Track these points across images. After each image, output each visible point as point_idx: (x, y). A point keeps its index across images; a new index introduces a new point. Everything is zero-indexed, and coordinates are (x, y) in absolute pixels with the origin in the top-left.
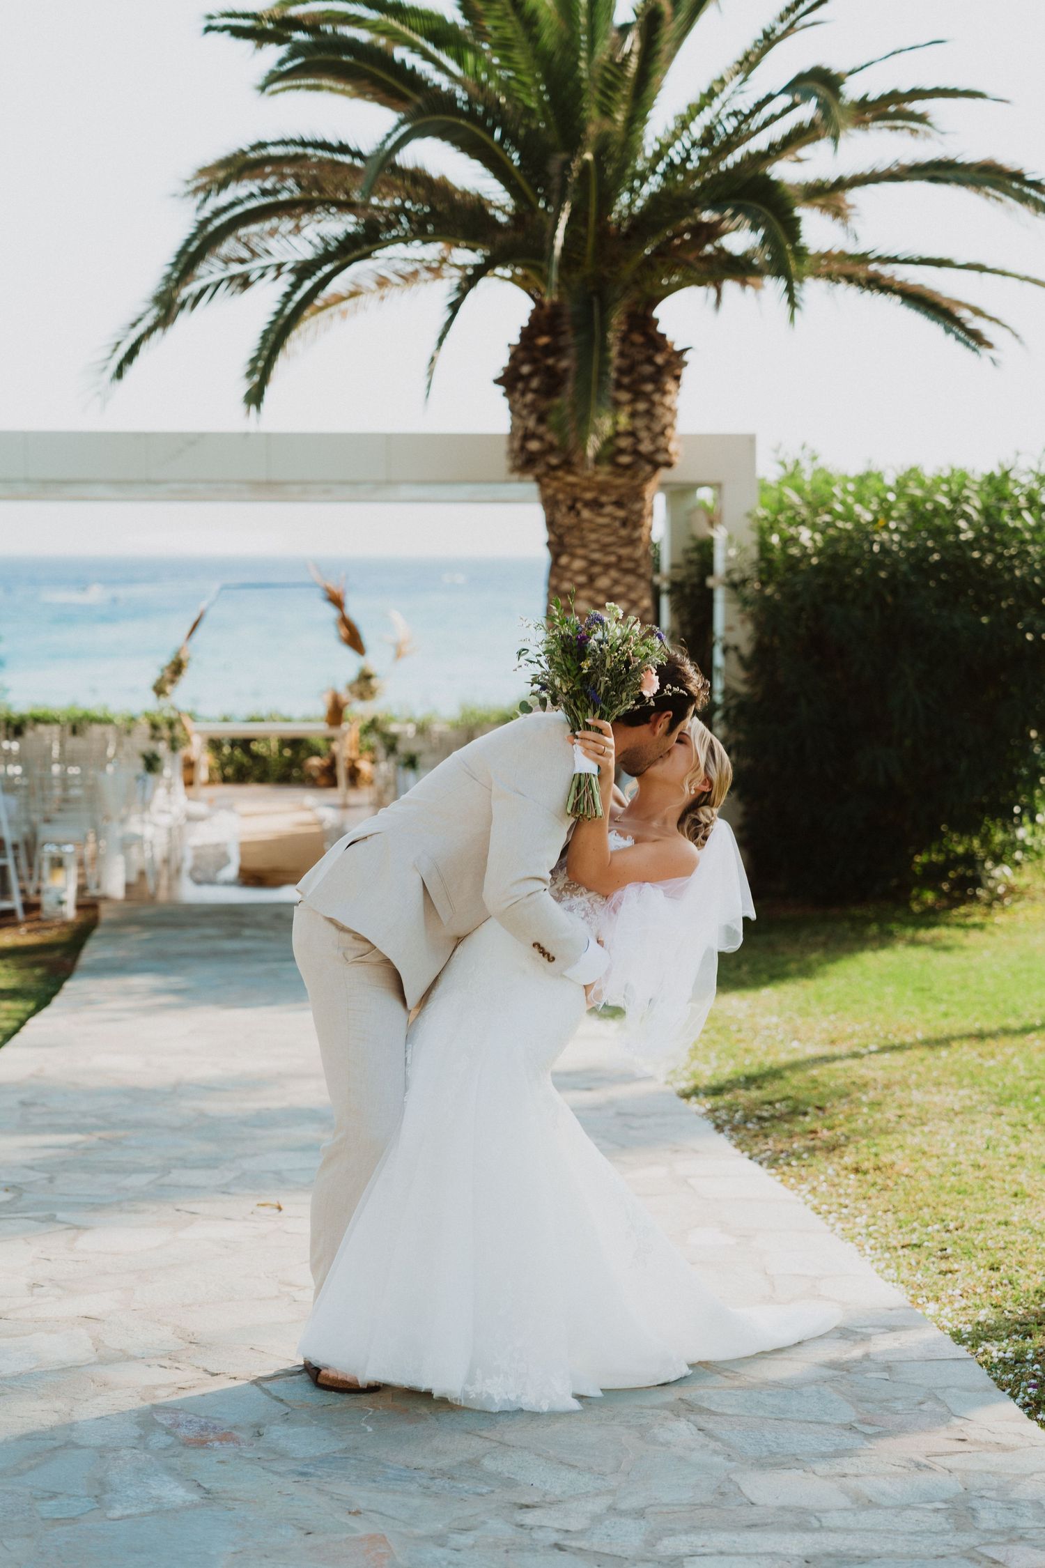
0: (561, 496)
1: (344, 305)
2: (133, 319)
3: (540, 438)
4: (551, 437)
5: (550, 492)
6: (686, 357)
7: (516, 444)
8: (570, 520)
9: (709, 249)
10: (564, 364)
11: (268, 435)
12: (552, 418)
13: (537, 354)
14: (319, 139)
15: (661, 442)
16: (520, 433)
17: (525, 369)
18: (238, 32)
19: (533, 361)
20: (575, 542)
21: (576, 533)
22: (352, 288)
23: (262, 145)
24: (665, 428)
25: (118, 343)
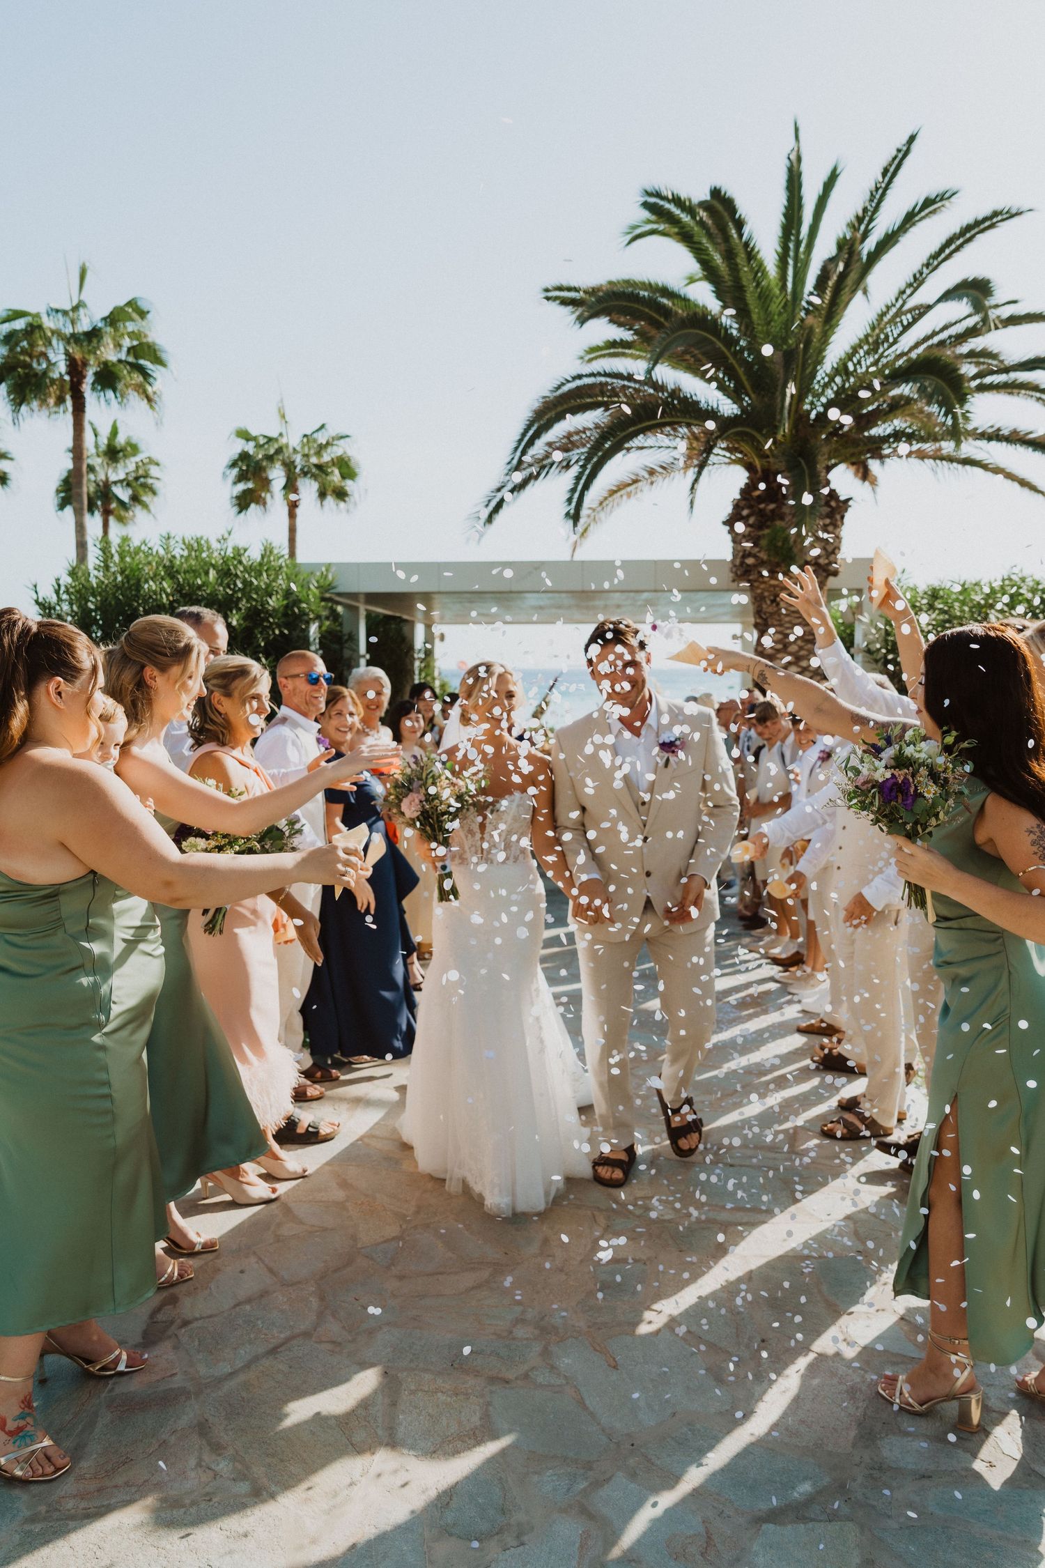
0: (766, 594)
1: (629, 489)
2: (498, 485)
3: (755, 556)
4: (763, 555)
5: (759, 591)
6: (850, 503)
7: (738, 562)
8: (772, 609)
9: (866, 434)
10: (772, 506)
11: (583, 562)
12: (764, 542)
13: (752, 503)
14: (615, 371)
15: (832, 557)
16: (741, 554)
17: (745, 512)
18: (565, 302)
19: (750, 507)
20: (776, 623)
21: (776, 617)
22: (634, 477)
23: (580, 377)
24: (834, 549)
25: (489, 501)
